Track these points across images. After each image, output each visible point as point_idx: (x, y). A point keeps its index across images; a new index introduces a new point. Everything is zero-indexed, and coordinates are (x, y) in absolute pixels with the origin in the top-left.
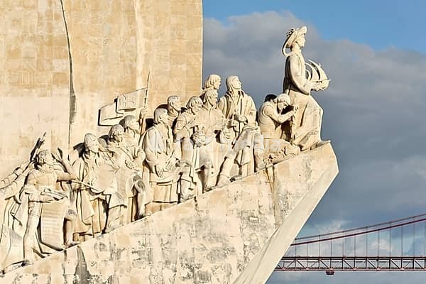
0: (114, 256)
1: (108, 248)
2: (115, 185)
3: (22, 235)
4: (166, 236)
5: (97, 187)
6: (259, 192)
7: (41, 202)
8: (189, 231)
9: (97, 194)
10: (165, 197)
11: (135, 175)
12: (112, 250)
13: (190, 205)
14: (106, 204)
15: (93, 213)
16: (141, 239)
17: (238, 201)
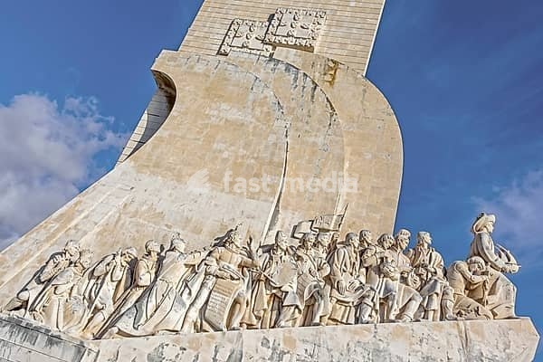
0: (275, 356)
1: (271, 345)
2: (295, 286)
3: (188, 304)
4: (338, 354)
5: (276, 281)
6: (448, 342)
7: (217, 277)
8: (364, 357)
9: (275, 288)
10: (343, 317)
11: (316, 283)
12: (274, 349)
13: (369, 330)
14: (281, 301)
15: (266, 306)
16: (310, 348)
17: (424, 344)
